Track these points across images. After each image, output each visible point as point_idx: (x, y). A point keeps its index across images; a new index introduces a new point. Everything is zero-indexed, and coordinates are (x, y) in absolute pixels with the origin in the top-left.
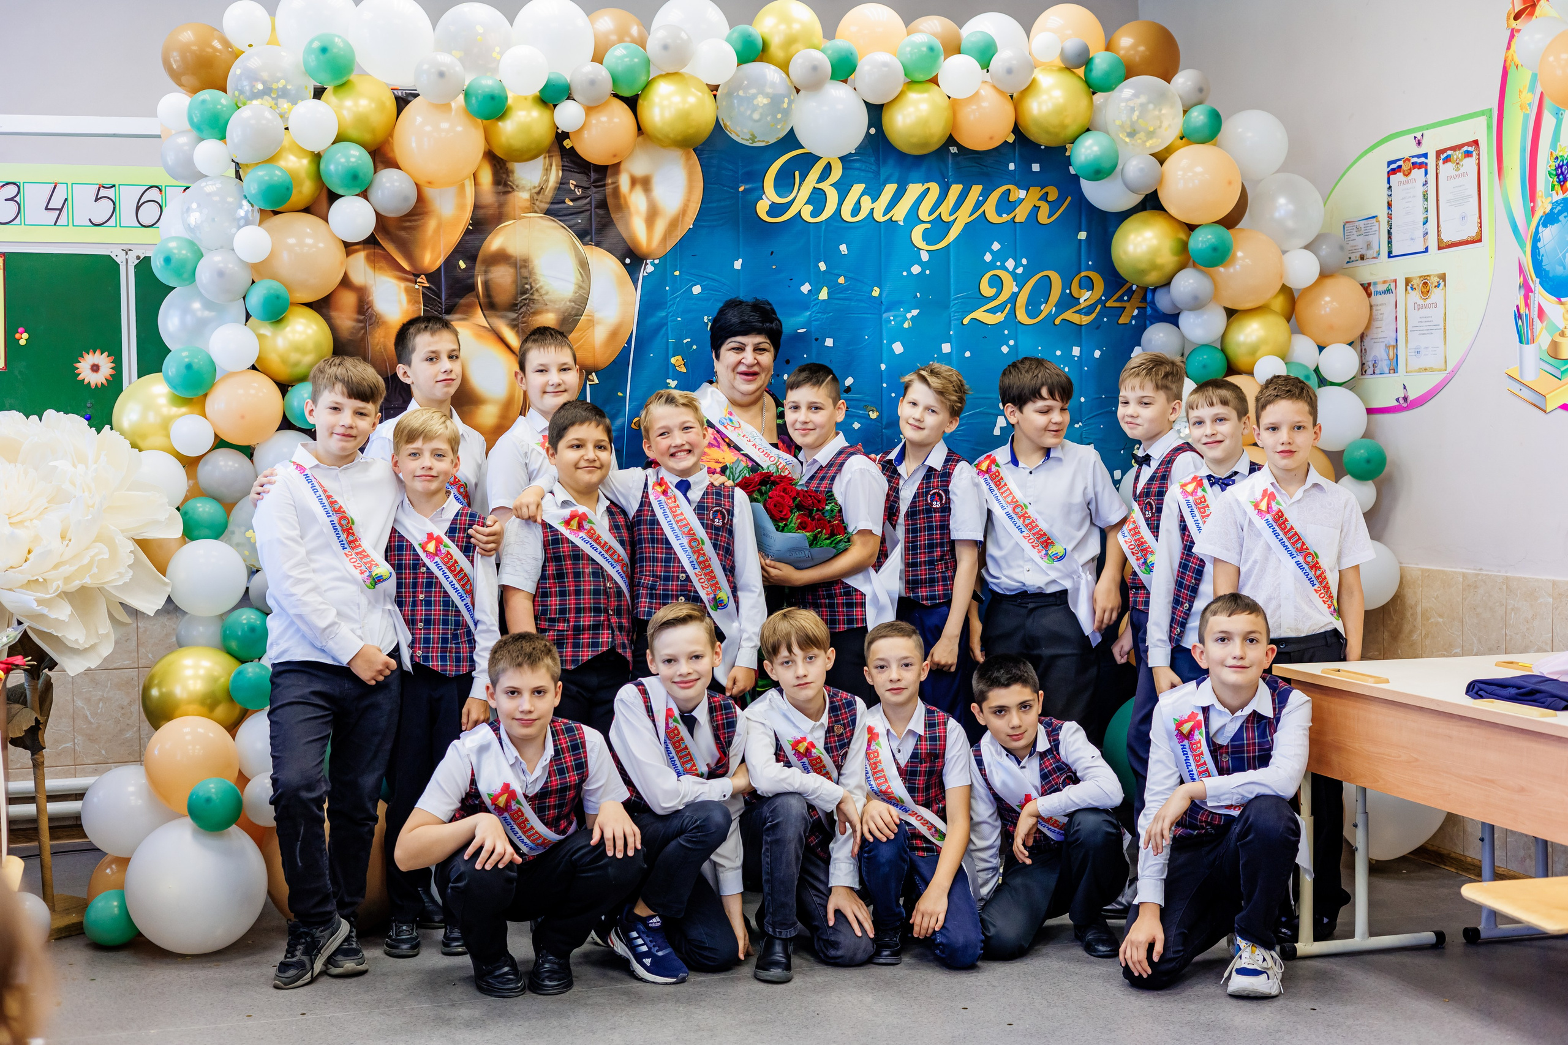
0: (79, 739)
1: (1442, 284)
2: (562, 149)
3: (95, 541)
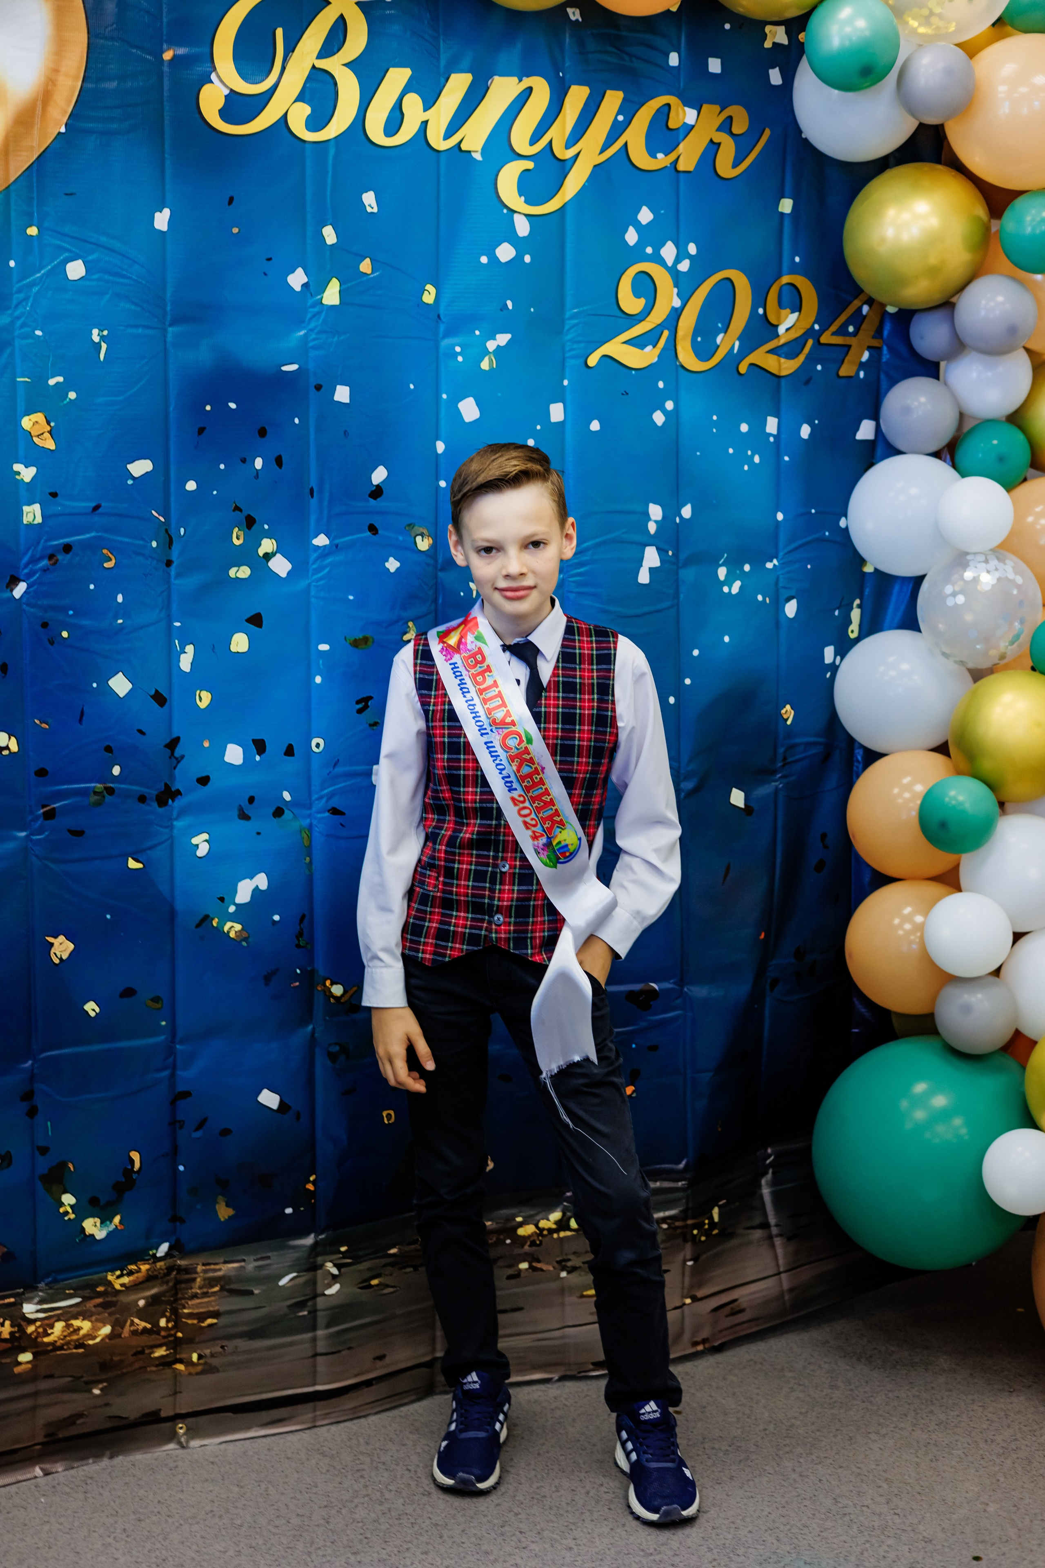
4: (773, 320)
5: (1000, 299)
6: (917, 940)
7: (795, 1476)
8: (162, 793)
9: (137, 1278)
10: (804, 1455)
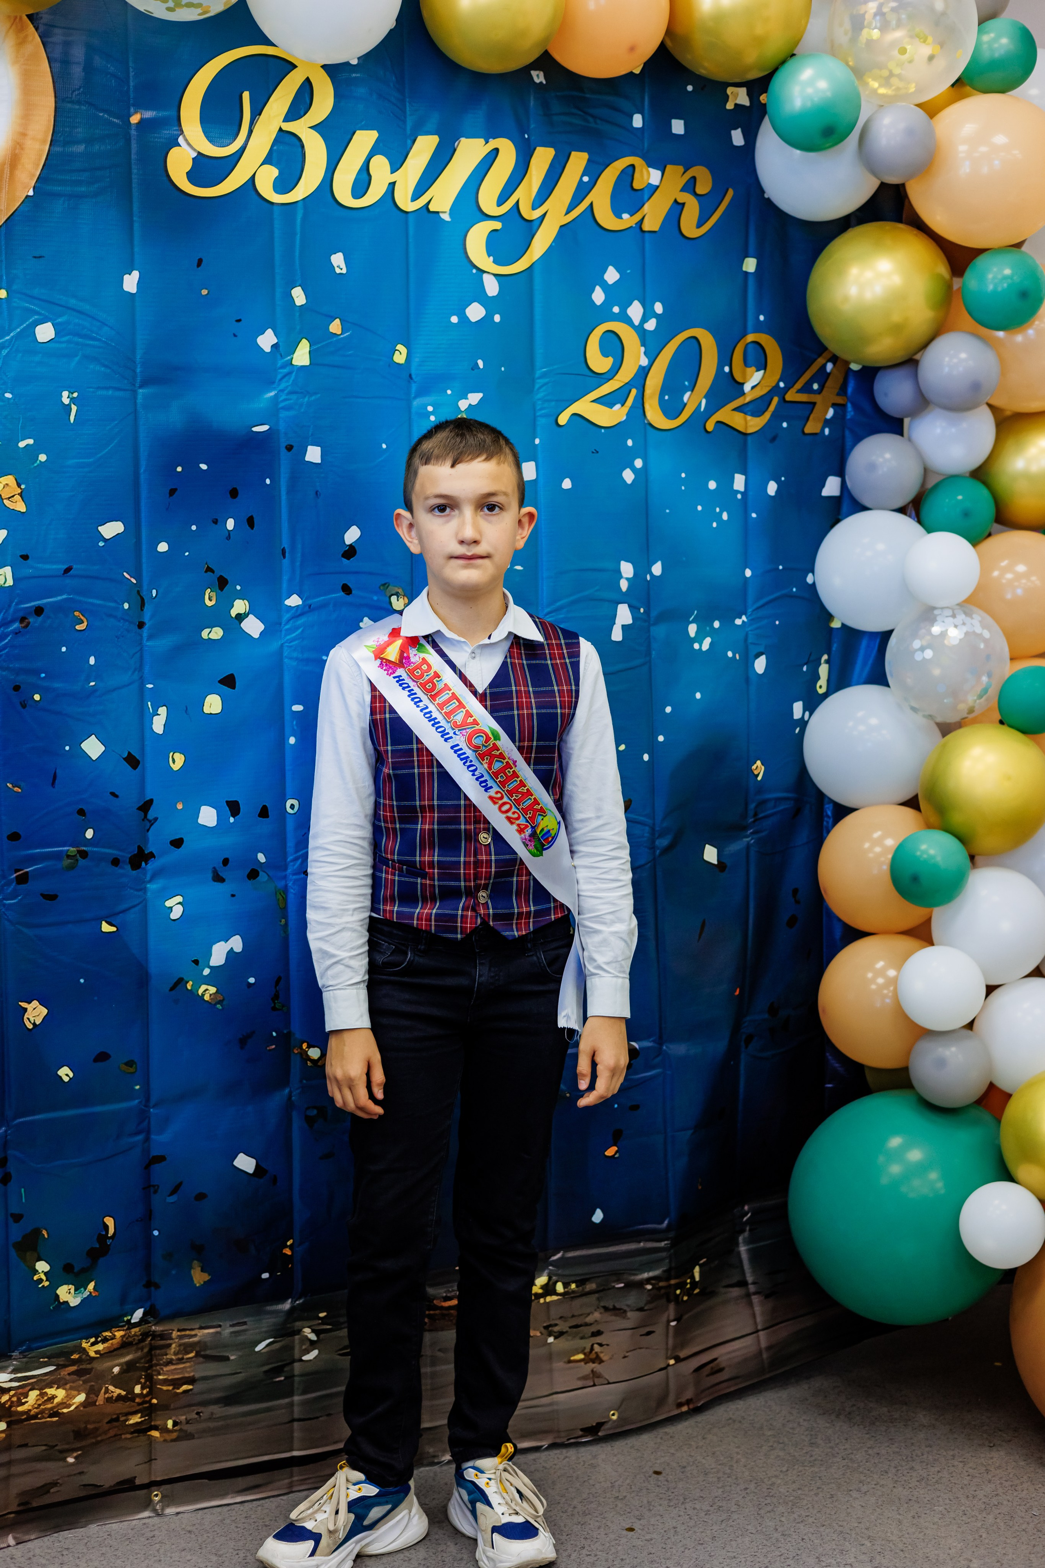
4: (738, 377)
5: (963, 356)
6: (890, 994)
7: (776, 1535)
8: (135, 855)
9: (112, 1344)
10: (786, 1514)
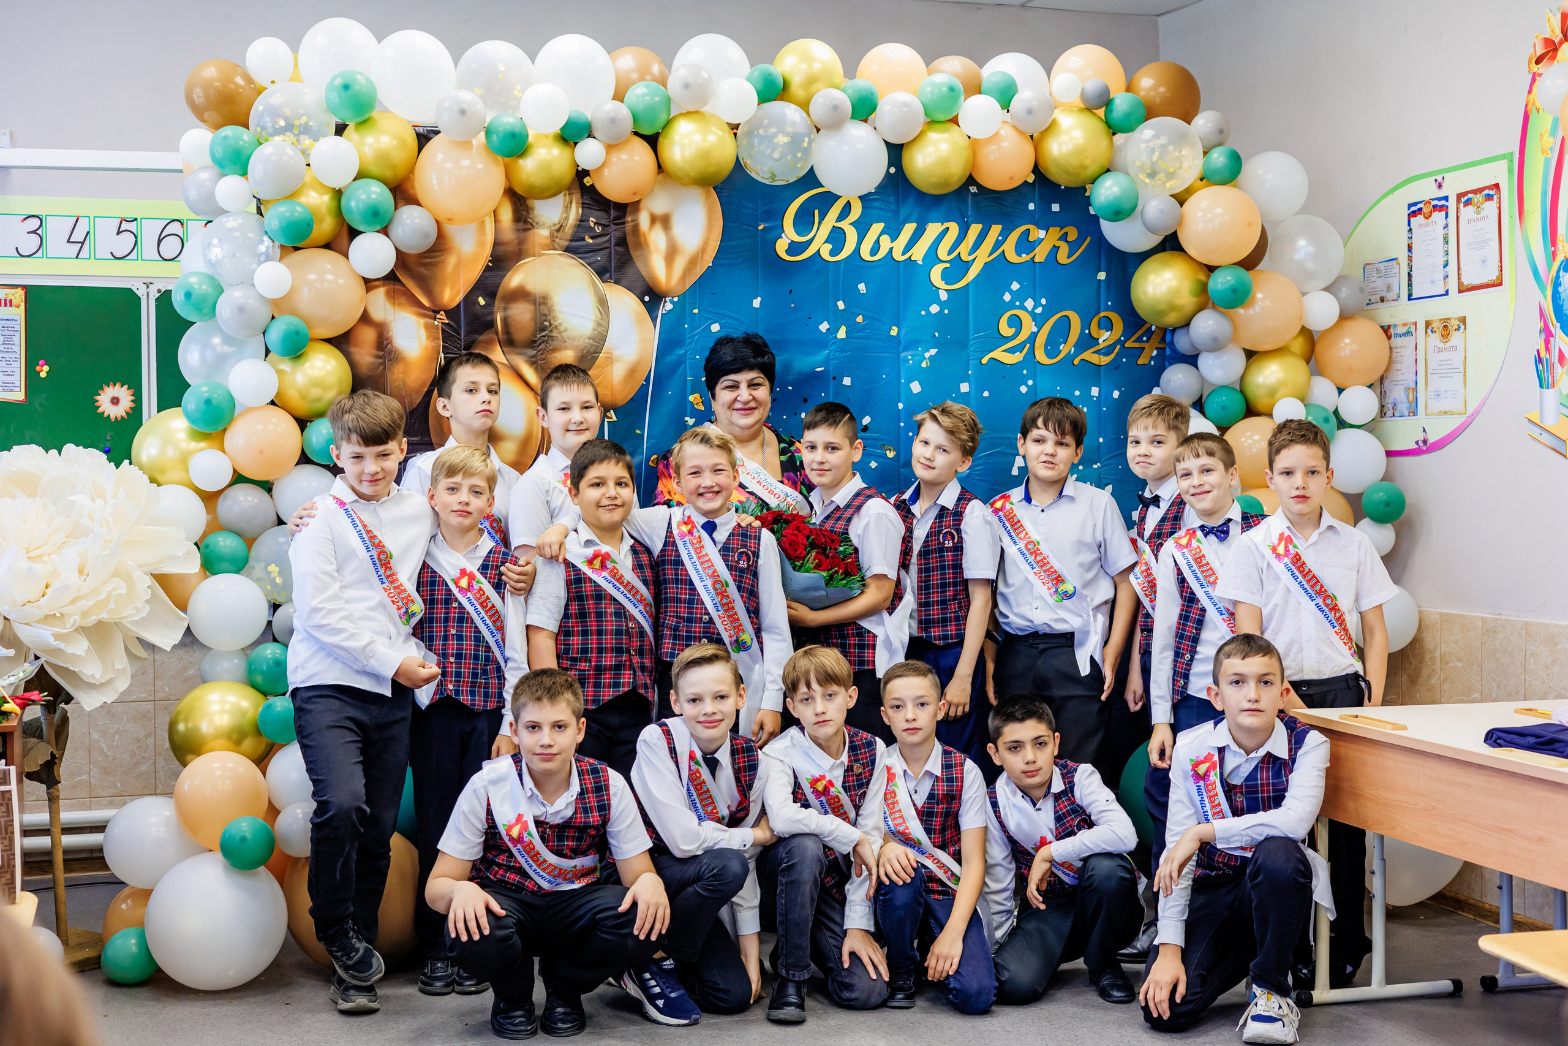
0: (95, 772)
1: (1462, 327)
2: (582, 186)
3: (112, 576)
5: (1211, 322)
